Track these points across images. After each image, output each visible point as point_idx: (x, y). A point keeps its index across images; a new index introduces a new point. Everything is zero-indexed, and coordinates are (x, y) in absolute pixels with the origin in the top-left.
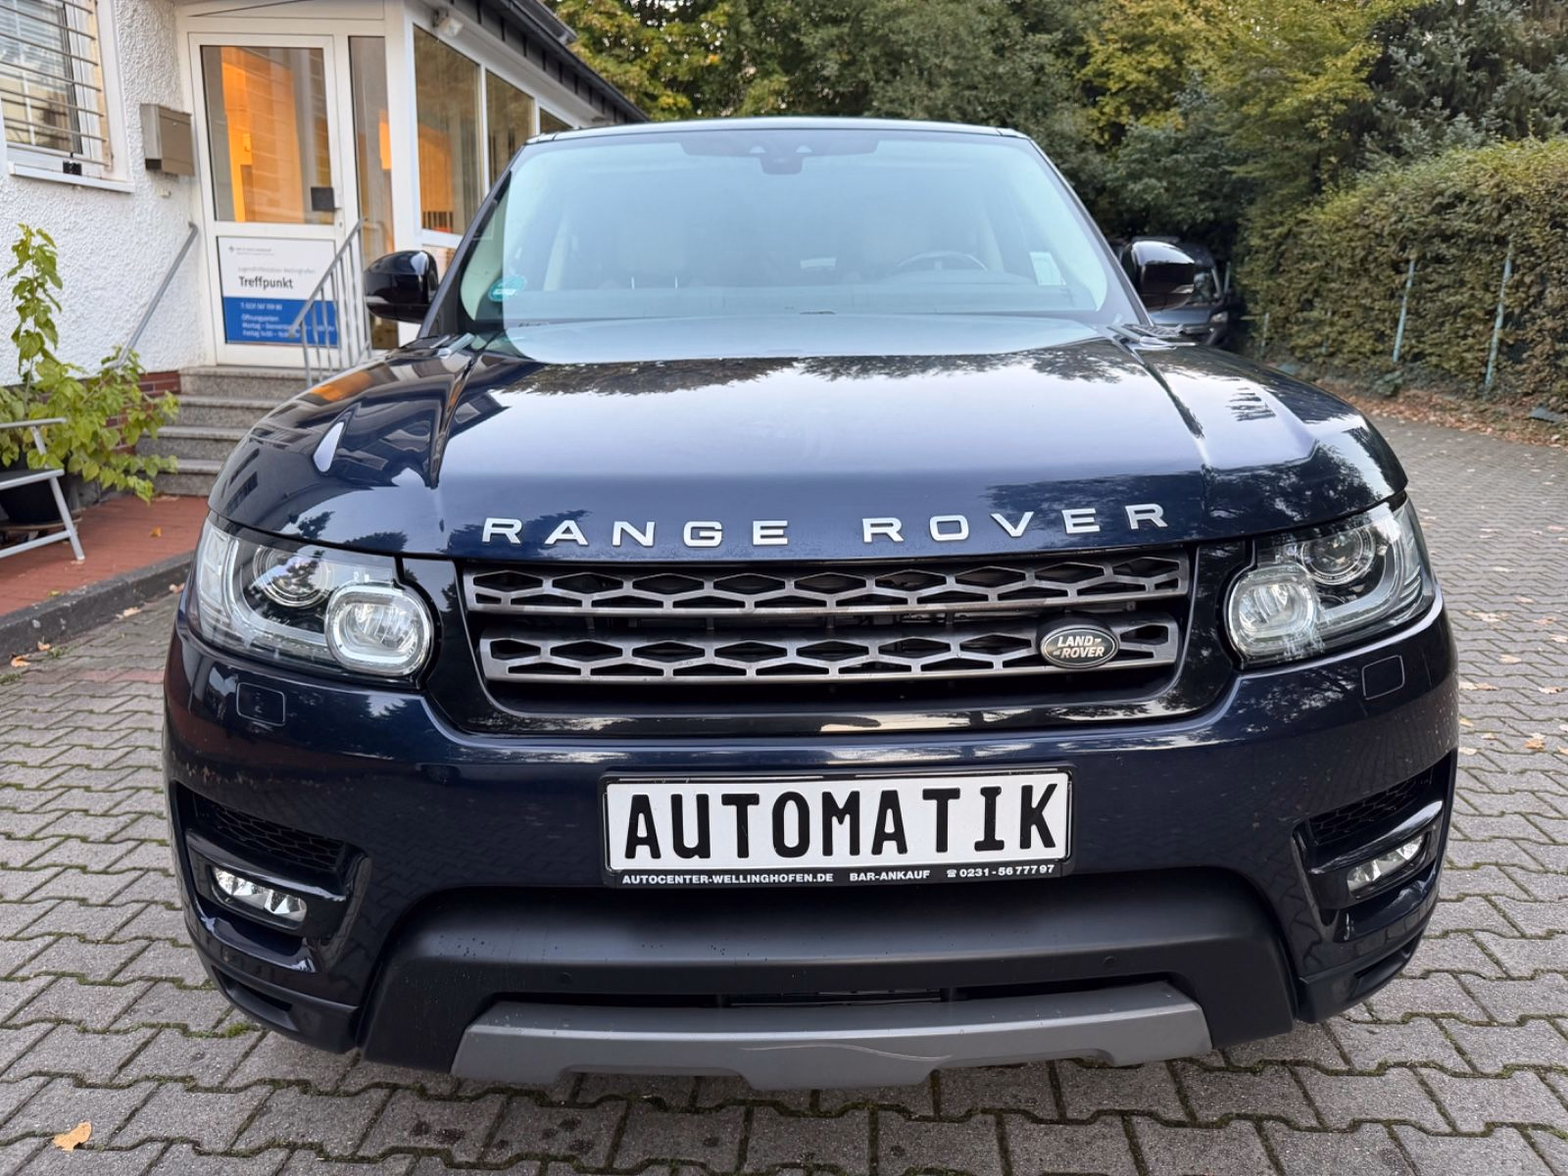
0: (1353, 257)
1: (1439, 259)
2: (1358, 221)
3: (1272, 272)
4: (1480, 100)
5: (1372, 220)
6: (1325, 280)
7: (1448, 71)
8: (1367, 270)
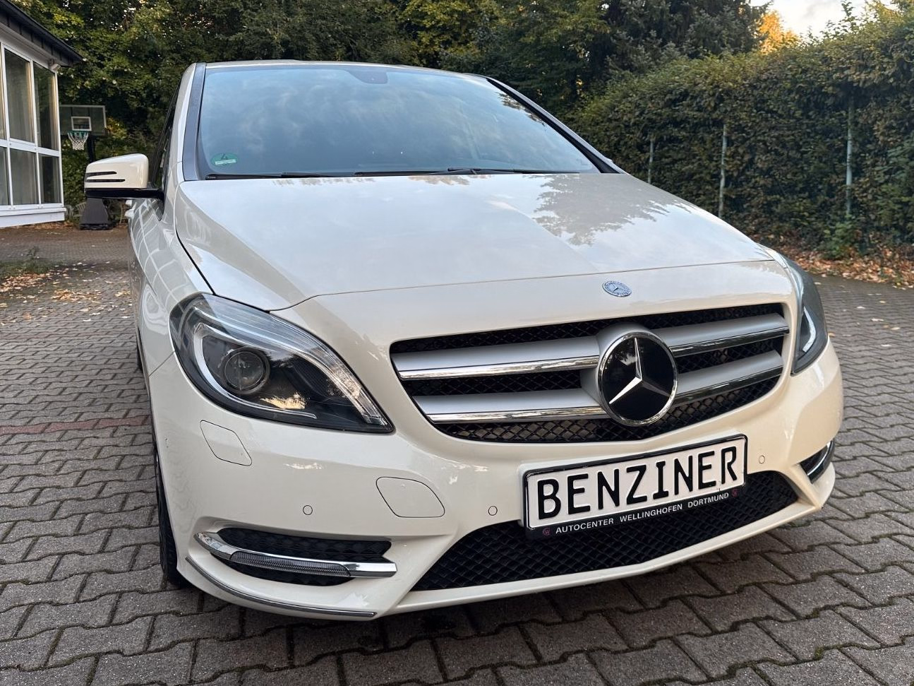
0: (609, 142)
1: (673, 140)
2: (610, 116)
4: (679, 34)
5: (620, 116)
7: (658, 13)
8: (619, 151)
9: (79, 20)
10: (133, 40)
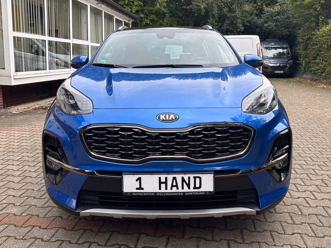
3: (305, 48)
6: (320, 51)
9: (141, 3)
10: (157, 9)
